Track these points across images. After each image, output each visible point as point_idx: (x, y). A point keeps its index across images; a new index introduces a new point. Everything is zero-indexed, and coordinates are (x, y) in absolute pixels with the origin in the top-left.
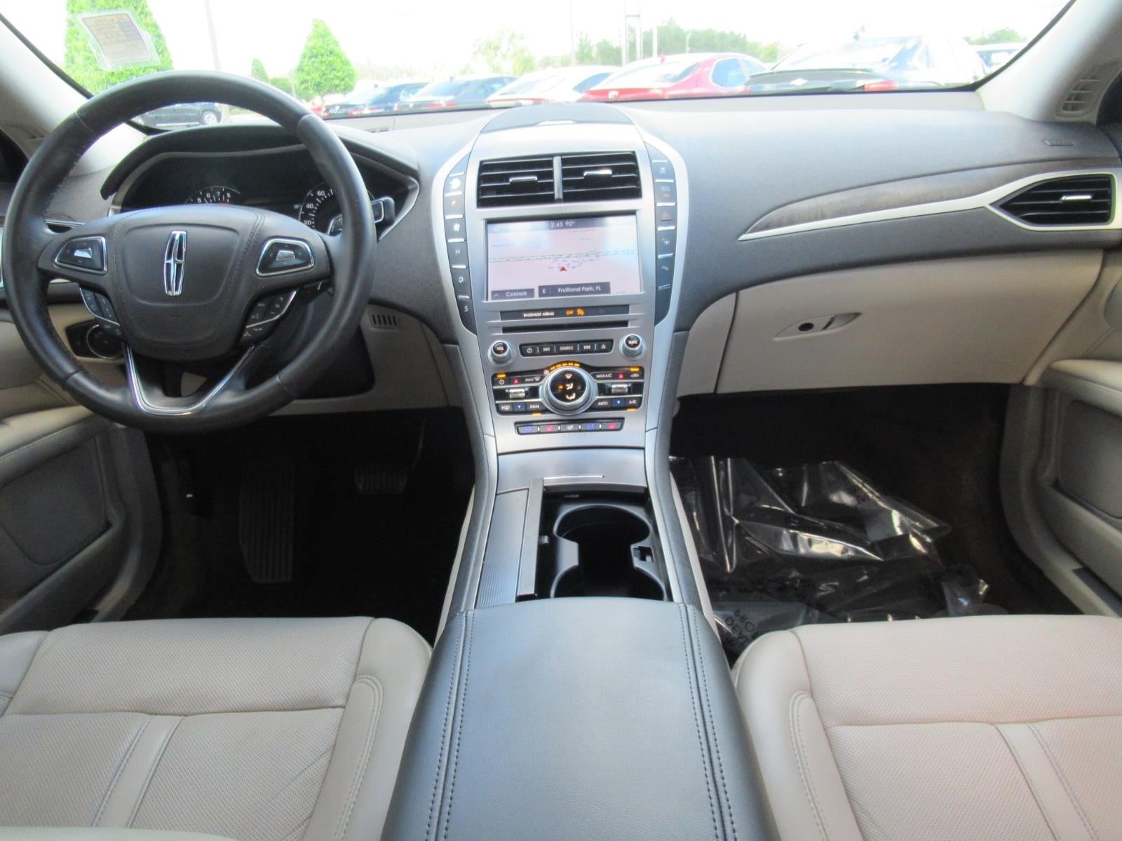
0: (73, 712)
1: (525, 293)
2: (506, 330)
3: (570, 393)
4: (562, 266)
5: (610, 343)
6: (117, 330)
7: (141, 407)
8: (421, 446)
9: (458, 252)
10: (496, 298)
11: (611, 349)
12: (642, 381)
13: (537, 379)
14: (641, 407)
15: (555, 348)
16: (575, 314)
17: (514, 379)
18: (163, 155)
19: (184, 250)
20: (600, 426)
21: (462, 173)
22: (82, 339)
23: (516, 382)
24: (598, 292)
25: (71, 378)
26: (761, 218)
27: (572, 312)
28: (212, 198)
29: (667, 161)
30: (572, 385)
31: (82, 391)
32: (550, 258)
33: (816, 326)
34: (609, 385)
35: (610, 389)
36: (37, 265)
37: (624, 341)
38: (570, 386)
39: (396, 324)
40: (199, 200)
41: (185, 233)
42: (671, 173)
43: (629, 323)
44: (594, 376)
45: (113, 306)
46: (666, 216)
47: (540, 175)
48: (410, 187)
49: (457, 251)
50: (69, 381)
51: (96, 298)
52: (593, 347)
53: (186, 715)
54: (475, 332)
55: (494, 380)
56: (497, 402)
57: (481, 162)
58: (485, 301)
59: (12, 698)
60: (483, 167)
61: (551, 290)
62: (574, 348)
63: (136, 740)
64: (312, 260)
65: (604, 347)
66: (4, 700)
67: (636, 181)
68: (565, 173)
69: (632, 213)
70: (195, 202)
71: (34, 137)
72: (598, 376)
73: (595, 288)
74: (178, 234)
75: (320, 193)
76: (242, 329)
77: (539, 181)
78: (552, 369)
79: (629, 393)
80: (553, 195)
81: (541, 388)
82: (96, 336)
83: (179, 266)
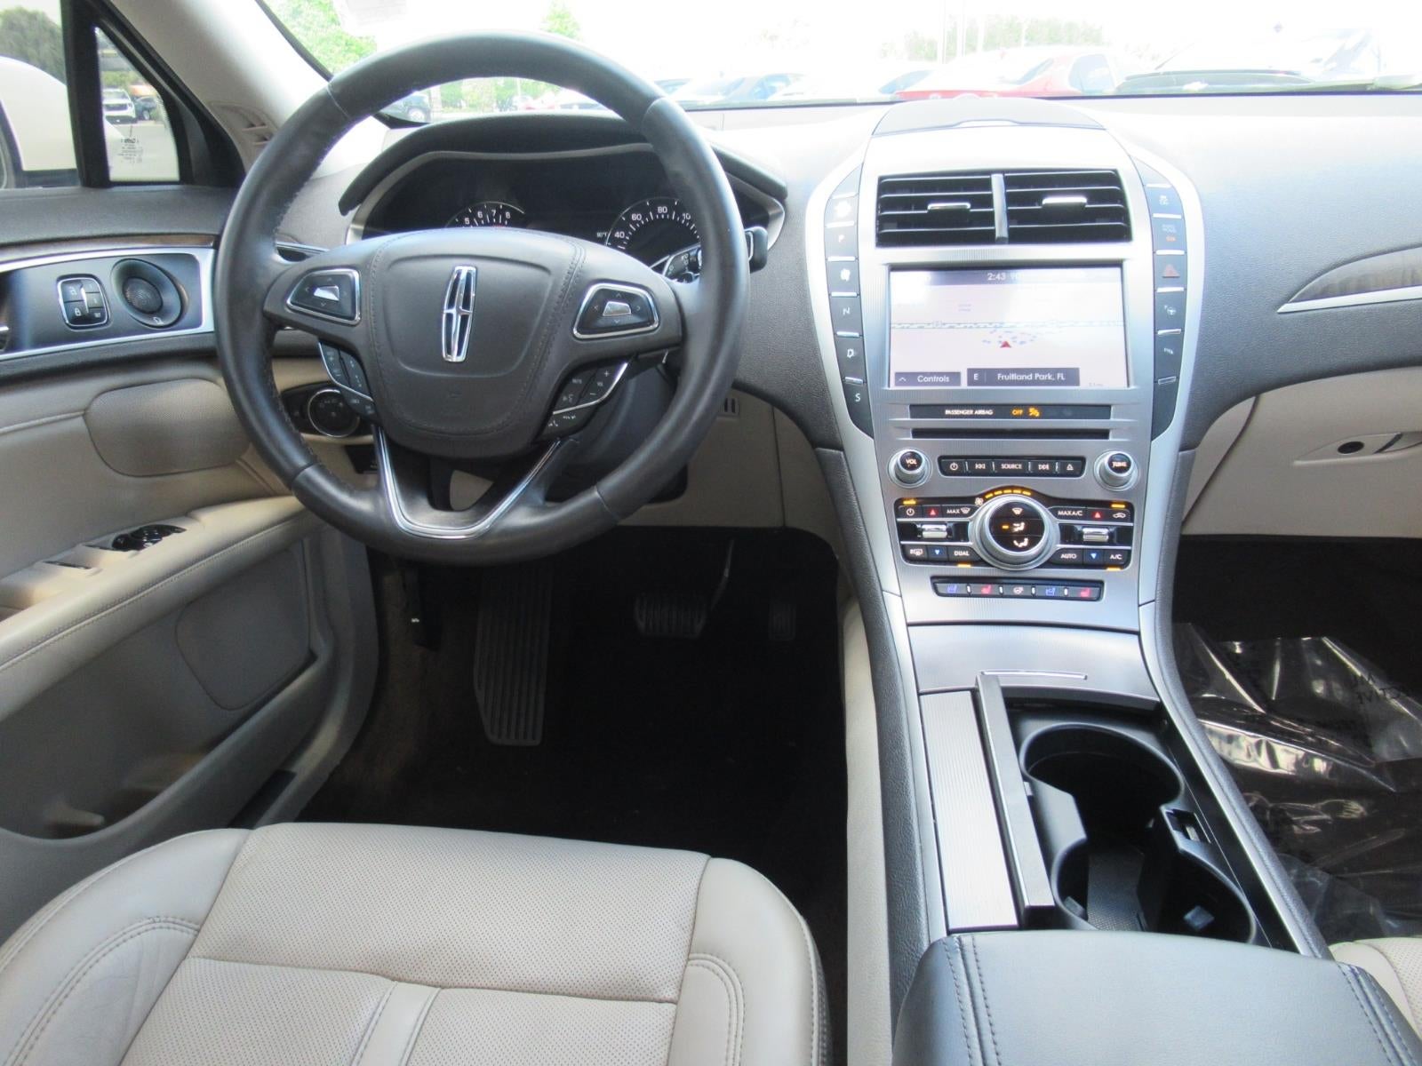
0: (283, 965)
1: (947, 379)
2: (918, 433)
3: (1020, 536)
4: (1003, 340)
5: (1080, 462)
6: (368, 407)
7: (398, 521)
8: (726, 573)
9: (846, 311)
10: (902, 384)
11: (1081, 473)
12: (1131, 524)
13: (966, 511)
14: (1130, 565)
15: (994, 466)
16: (1026, 415)
17: (930, 509)
18: (431, 155)
19: (473, 295)
20: (1066, 592)
21: (853, 194)
22: (302, 409)
23: (933, 513)
24: (1060, 383)
25: (301, 473)
26: (1313, 279)
27: (1021, 412)
28: (484, 218)
29: (1169, 186)
30: (1023, 524)
31: (316, 493)
32: (985, 327)
33: (1366, 447)
34: (1079, 528)
35: (1081, 534)
36: (263, 306)
37: (1106, 460)
38: (1019, 527)
39: (733, 410)
40: (467, 220)
41: (475, 270)
42: (1176, 206)
43: (1111, 434)
44: (1054, 512)
45: (364, 371)
46: (1169, 272)
47: (976, 201)
48: (771, 213)
49: (844, 310)
50: (299, 478)
51: (341, 359)
52: (1052, 466)
53: (443, 987)
54: (870, 434)
55: (899, 509)
56: (903, 543)
57: (881, 179)
58: (887, 388)
59: (199, 931)
60: (885, 186)
61: (986, 376)
62: (1023, 466)
63: (374, 1022)
64: (656, 318)
65: (1070, 468)
66: (188, 933)
67: (1123, 214)
68: (1010, 199)
69: (1118, 264)
70: (461, 224)
71: (253, 125)
72: (1060, 513)
73: (1055, 376)
74: (464, 269)
75: (634, 217)
76: (548, 416)
77: (972, 210)
78: (987, 497)
79: (1110, 542)
80: (993, 232)
81: (970, 525)
82: (321, 405)
83: (464, 319)
